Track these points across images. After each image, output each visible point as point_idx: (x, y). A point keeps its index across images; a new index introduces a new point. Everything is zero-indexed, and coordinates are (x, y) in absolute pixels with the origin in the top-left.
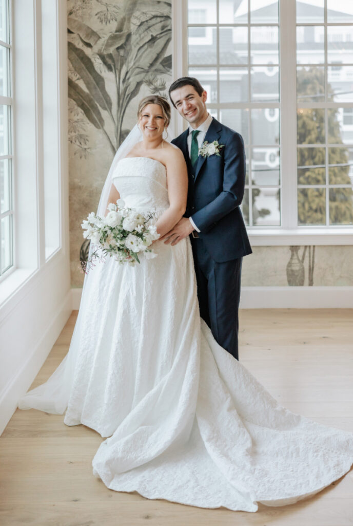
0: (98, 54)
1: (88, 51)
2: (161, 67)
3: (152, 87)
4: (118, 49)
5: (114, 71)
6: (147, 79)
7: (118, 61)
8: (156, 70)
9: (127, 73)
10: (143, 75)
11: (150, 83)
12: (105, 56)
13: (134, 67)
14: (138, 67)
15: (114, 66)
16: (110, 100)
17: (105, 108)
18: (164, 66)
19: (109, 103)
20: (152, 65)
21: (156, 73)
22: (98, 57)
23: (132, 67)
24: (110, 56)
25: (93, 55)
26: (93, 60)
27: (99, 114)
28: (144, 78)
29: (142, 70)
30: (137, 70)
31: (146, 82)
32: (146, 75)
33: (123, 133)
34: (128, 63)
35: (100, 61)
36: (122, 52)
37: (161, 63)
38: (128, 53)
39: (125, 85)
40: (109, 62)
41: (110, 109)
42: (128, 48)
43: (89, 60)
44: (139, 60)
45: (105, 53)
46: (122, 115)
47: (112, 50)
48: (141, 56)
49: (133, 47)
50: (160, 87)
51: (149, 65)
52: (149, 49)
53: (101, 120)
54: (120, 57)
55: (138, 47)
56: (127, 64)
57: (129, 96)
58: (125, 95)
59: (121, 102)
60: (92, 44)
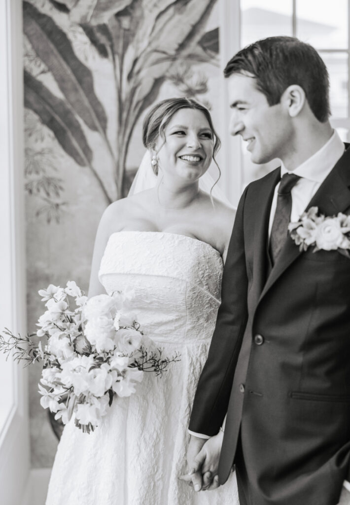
0: (81, 25)
1: (61, 20)
2: (199, 50)
3: (183, 87)
4: (118, 15)
5: (111, 57)
6: (173, 72)
7: (118, 37)
8: (191, 56)
9: (135, 61)
10: (166, 65)
11: (179, 80)
12: (95, 29)
13: (149, 49)
14: (156, 51)
15: (112, 47)
16: (103, 112)
17: (93, 128)
18: (205, 49)
19: (102, 119)
20: (182, 46)
21: (190, 61)
22: (81, 30)
23: (145, 50)
24: (103, 28)
25: (71, 26)
26: (70, 36)
27: (82, 138)
28: (167, 71)
29: (164, 56)
30: (155, 56)
31: (172, 78)
32: (171, 65)
33: (128, 174)
34: (138, 42)
35: (85, 38)
36: (126, 22)
37: (200, 43)
38: (137, 24)
39: (132, 84)
40: (103, 40)
41: (104, 129)
42: (137, 13)
43: (64, 35)
44: (157, 38)
45: (94, 23)
46: (126, 139)
47: (107, 18)
48: (161, 30)
49: (146, 12)
50: (198, 88)
51: (176, 46)
52: (177, 17)
53: (87, 150)
54: (122, 31)
55: (156, 12)
56: (135, 43)
57: (140, 105)
58: (131, 102)
59: (125, 115)
60: (70, 6)
